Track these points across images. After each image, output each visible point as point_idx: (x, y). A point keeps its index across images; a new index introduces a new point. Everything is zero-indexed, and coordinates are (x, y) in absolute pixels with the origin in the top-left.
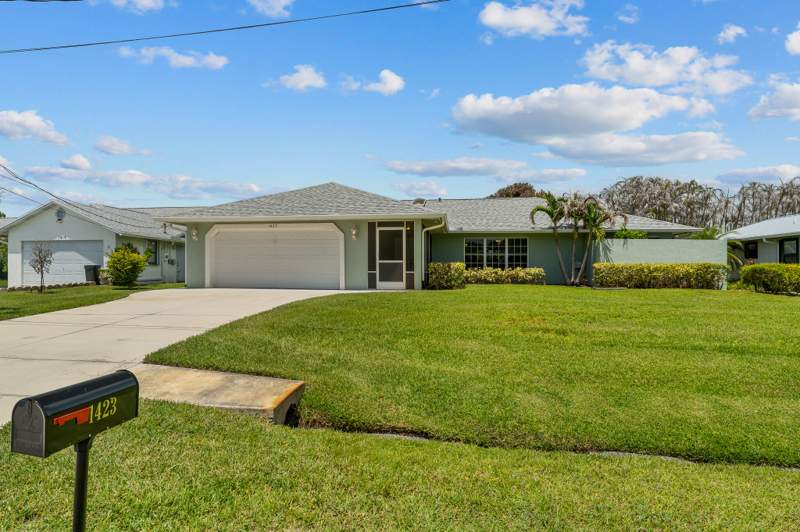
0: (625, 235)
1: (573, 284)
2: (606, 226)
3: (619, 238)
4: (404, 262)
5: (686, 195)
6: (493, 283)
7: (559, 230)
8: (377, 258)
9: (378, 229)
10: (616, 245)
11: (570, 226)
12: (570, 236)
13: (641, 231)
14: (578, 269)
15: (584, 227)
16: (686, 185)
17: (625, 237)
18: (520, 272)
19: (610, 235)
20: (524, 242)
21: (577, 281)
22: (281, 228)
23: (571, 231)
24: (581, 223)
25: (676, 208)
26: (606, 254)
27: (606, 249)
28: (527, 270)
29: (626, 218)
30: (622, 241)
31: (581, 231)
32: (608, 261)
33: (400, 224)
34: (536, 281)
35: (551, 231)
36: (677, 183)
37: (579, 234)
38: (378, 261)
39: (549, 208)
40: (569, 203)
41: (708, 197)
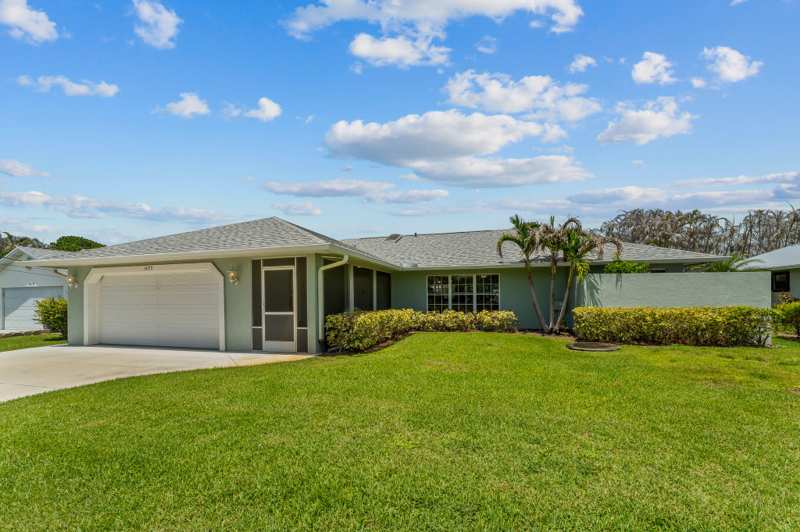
0: (620, 269)
1: (551, 332)
2: (591, 257)
3: (610, 272)
4: (294, 313)
5: (688, 226)
6: (454, 330)
7: (533, 264)
8: (263, 307)
9: (264, 269)
10: (605, 283)
11: (547, 259)
12: (546, 270)
13: (640, 263)
14: (557, 312)
15: (565, 260)
16: (688, 215)
17: (619, 271)
18: (486, 317)
19: (598, 268)
20: (495, 279)
21: (556, 327)
22: (157, 271)
23: (547, 264)
24: (561, 254)
25: (678, 238)
26: (592, 295)
27: (592, 287)
28: (495, 314)
29: (619, 246)
30: (614, 275)
31: (560, 264)
32: (595, 303)
33: (290, 261)
34: (505, 328)
35: (523, 265)
36: (679, 214)
37: (559, 268)
38: (264, 313)
39: (518, 237)
40: (541, 229)
41: (712, 226)
